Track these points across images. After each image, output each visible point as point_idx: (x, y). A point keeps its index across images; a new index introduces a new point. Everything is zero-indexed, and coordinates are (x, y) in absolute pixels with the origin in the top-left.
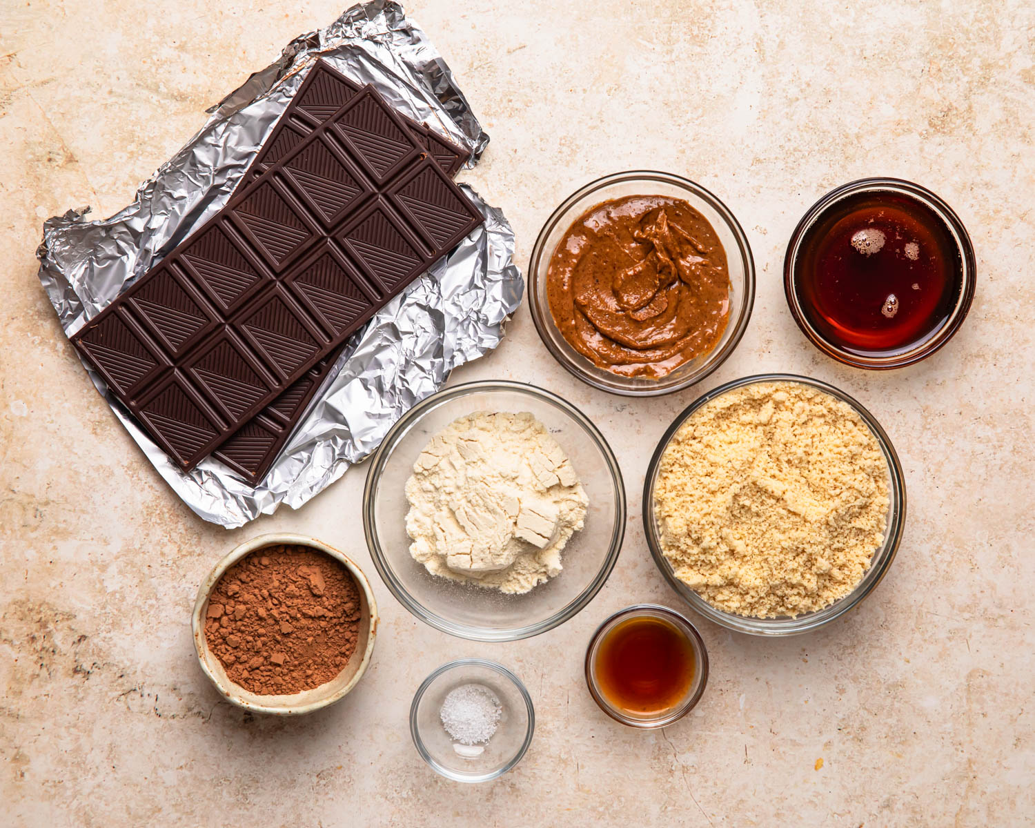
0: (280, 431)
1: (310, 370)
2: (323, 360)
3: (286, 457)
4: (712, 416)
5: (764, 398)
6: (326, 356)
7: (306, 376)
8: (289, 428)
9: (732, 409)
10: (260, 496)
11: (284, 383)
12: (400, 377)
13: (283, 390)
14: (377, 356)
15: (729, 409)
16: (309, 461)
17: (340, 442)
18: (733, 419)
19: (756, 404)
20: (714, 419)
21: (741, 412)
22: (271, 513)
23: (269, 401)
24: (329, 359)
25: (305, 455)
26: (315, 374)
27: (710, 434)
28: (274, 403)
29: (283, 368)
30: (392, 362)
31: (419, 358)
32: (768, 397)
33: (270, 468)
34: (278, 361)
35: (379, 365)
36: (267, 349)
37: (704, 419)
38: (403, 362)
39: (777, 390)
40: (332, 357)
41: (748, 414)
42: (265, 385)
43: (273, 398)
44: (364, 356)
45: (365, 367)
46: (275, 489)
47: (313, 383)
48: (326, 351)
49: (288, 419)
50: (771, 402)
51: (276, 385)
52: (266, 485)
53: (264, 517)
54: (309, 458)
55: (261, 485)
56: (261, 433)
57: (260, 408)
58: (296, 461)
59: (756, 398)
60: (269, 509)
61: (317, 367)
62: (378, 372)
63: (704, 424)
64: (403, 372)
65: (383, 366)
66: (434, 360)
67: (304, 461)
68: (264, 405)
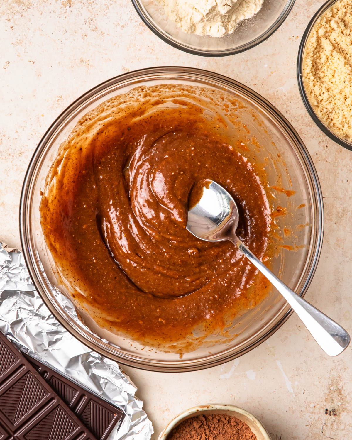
0: (86, 398)
1: (44, 378)
2: (37, 370)
3: (104, 394)
4: (312, 78)
5: (318, 42)
6: (35, 368)
7: (49, 382)
8: (84, 392)
9: (314, 64)
10: (130, 410)
11: (53, 396)
12: (47, 320)
13: (58, 397)
14: (34, 335)
15: (313, 66)
16: (106, 379)
17: (91, 359)
18: (320, 67)
19: (318, 48)
20: (315, 78)
21: (318, 60)
22: (142, 403)
23: (66, 406)
24: (36, 365)
25: (102, 381)
26: (47, 375)
27: (322, 85)
28: (67, 403)
29: (43, 397)
30: (37, 325)
31: (34, 307)
32: (318, 39)
33: (111, 404)
34: (39, 400)
35: (39, 334)
36: (30, 408)
37: (311, 84)
38: (37, 317)
39: (317, 32)
40: (35, 364)
41: (321, 57)
42: (54, 408)
43: (63, 403)
44: (33, 343)
45: (41, 343)
46: (126, 401)
47: (53, 376)
48: (31, 368)
49: (78, 393)
50: (322, 39)
51: (54, 402)
52: (123, 406)
53: (144, 408)
54: (104, 378)
55: (123, 410)
56: (88, 410)
57: (71, 411)
58: (107, 386)
59: (315, 46)
60: (140, 404)
61: (42, 374)
62: (44, 334)
63: (314, 85)
64: (43, 318)
65: (40, 330)
66: (36, 297)
67: (106, 381)
68: (68, 409)
